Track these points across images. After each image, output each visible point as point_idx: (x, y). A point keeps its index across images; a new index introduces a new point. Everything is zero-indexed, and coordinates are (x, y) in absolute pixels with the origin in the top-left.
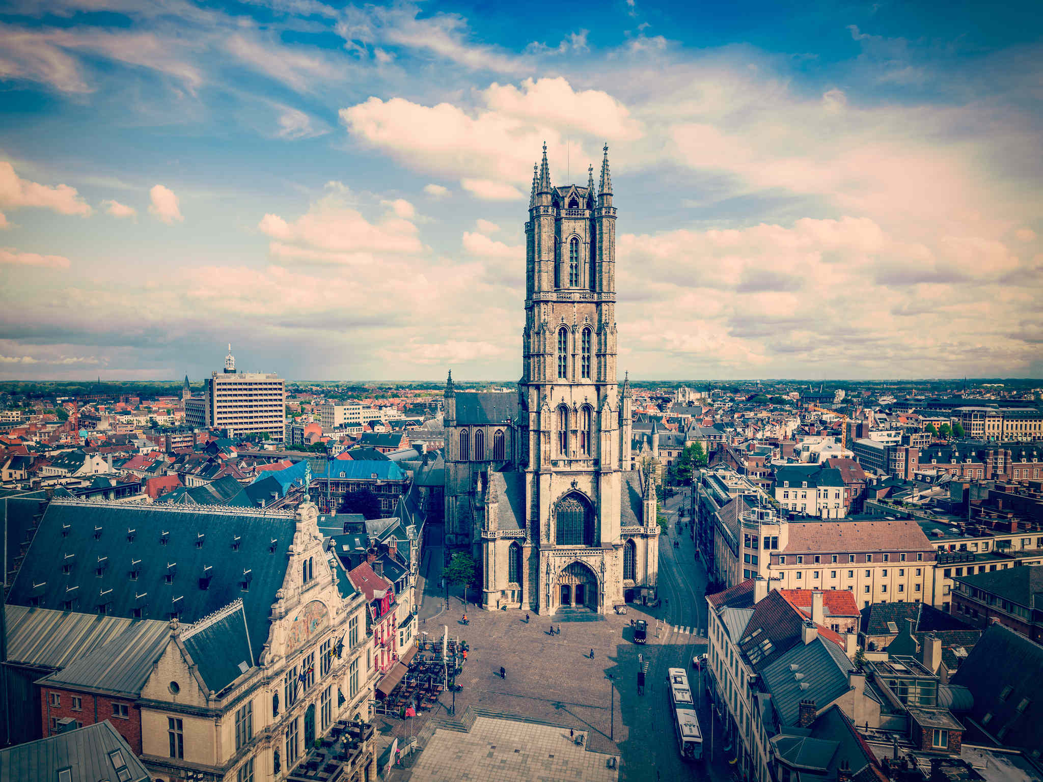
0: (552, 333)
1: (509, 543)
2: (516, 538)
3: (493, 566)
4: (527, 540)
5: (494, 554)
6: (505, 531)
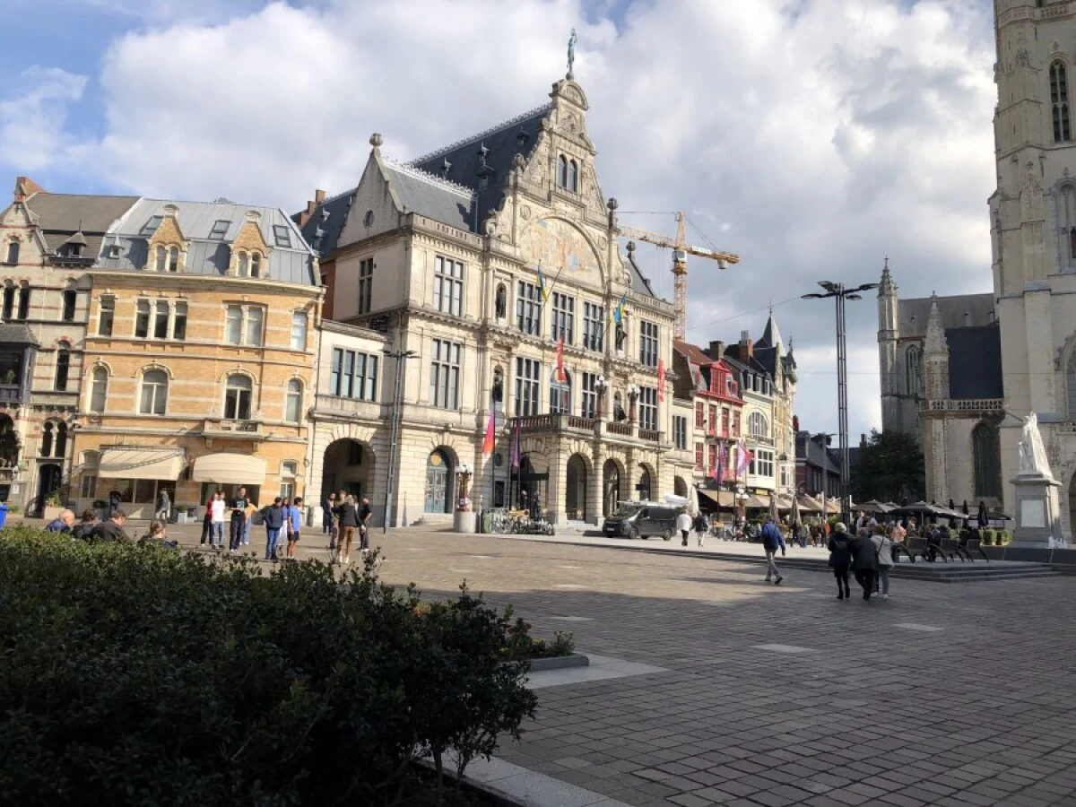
0: (1036, 71)
1: (971, 424)
2: (985, 415)
3: (943, 460)
4: (1007, 416)
5: (942, 439)
6: (962, 401)
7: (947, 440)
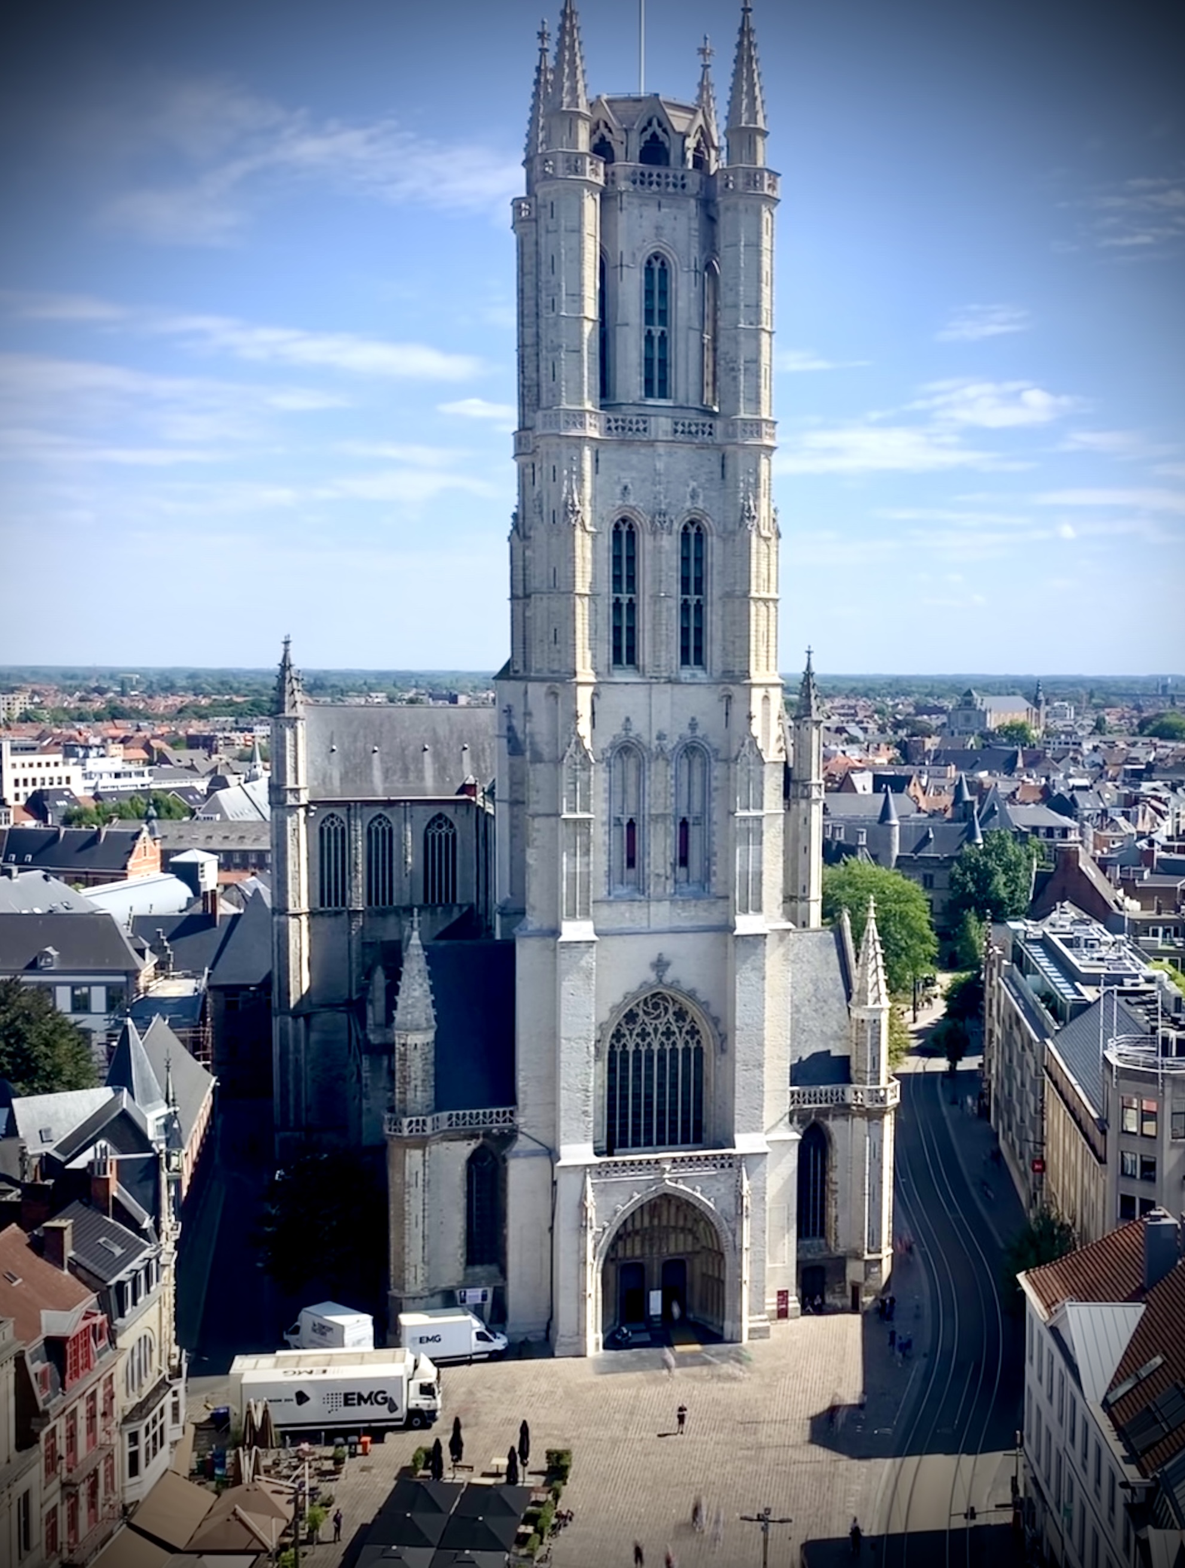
1: (465, 1149)
2: (487, 1134)
3: (420, 1220)
4: (520, 1137)
5: (420, 1183)
6: (454, 1113)
7: (426, 1184)
